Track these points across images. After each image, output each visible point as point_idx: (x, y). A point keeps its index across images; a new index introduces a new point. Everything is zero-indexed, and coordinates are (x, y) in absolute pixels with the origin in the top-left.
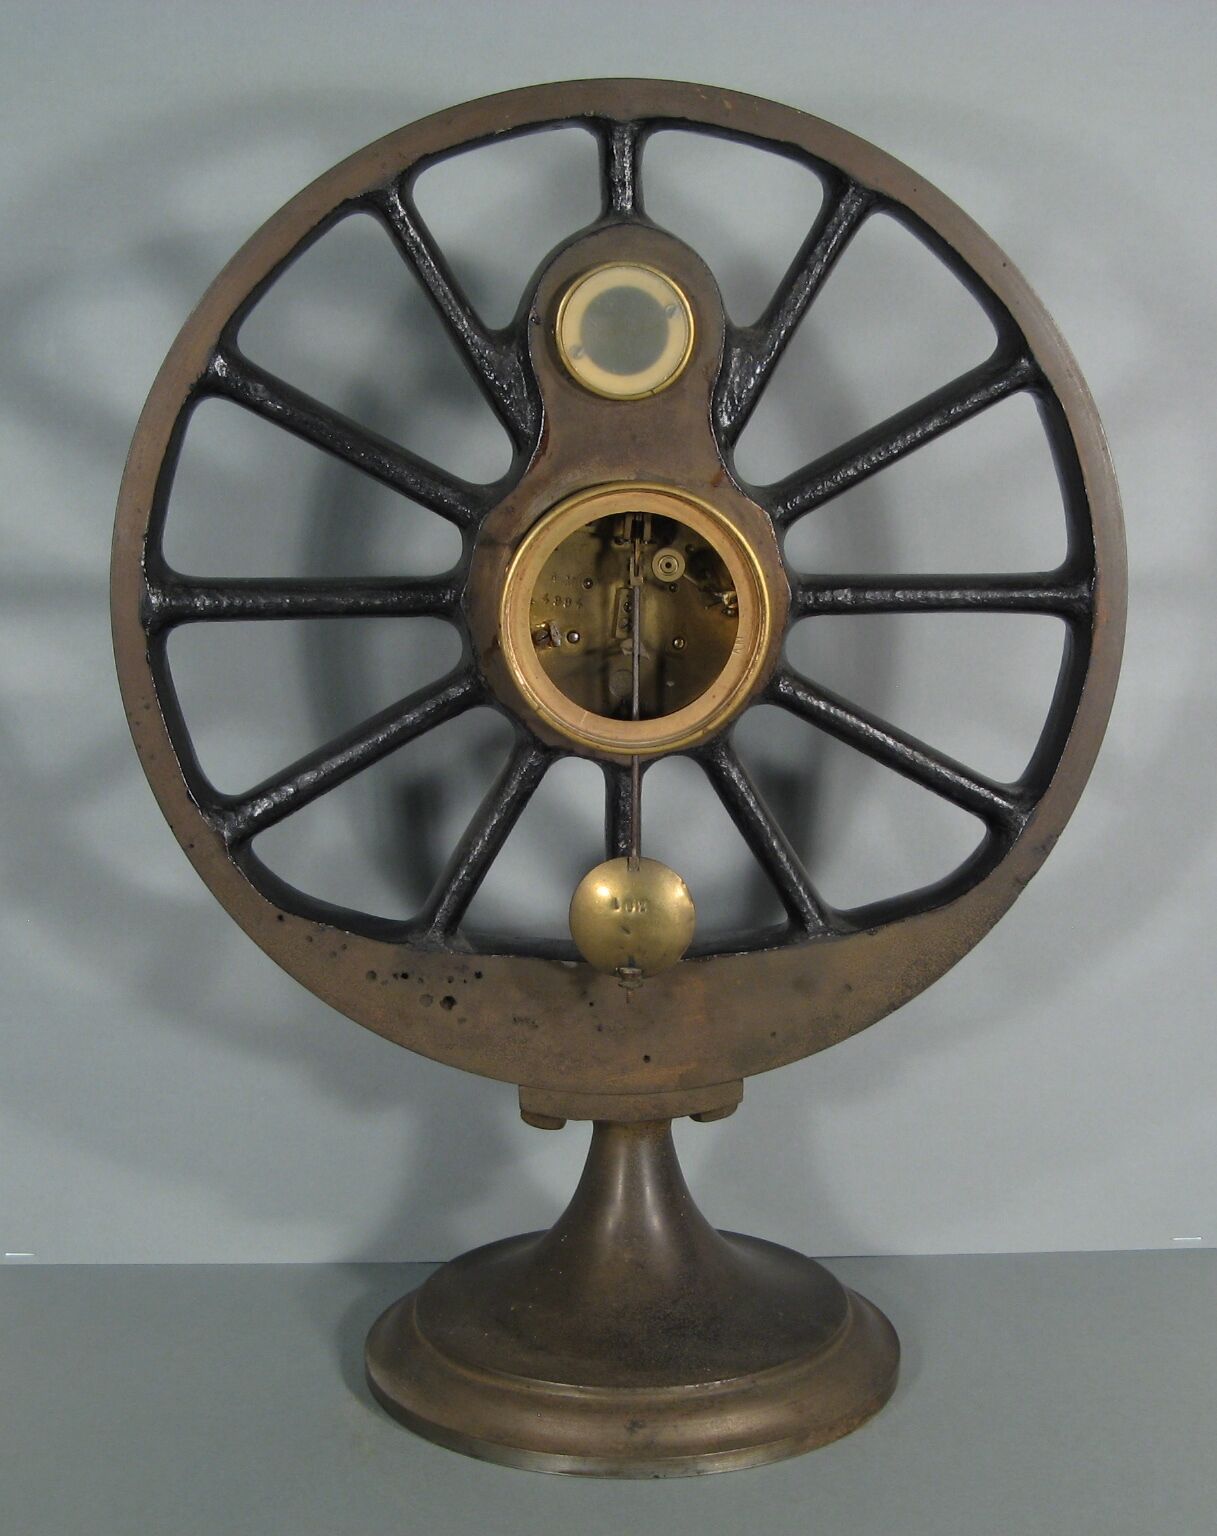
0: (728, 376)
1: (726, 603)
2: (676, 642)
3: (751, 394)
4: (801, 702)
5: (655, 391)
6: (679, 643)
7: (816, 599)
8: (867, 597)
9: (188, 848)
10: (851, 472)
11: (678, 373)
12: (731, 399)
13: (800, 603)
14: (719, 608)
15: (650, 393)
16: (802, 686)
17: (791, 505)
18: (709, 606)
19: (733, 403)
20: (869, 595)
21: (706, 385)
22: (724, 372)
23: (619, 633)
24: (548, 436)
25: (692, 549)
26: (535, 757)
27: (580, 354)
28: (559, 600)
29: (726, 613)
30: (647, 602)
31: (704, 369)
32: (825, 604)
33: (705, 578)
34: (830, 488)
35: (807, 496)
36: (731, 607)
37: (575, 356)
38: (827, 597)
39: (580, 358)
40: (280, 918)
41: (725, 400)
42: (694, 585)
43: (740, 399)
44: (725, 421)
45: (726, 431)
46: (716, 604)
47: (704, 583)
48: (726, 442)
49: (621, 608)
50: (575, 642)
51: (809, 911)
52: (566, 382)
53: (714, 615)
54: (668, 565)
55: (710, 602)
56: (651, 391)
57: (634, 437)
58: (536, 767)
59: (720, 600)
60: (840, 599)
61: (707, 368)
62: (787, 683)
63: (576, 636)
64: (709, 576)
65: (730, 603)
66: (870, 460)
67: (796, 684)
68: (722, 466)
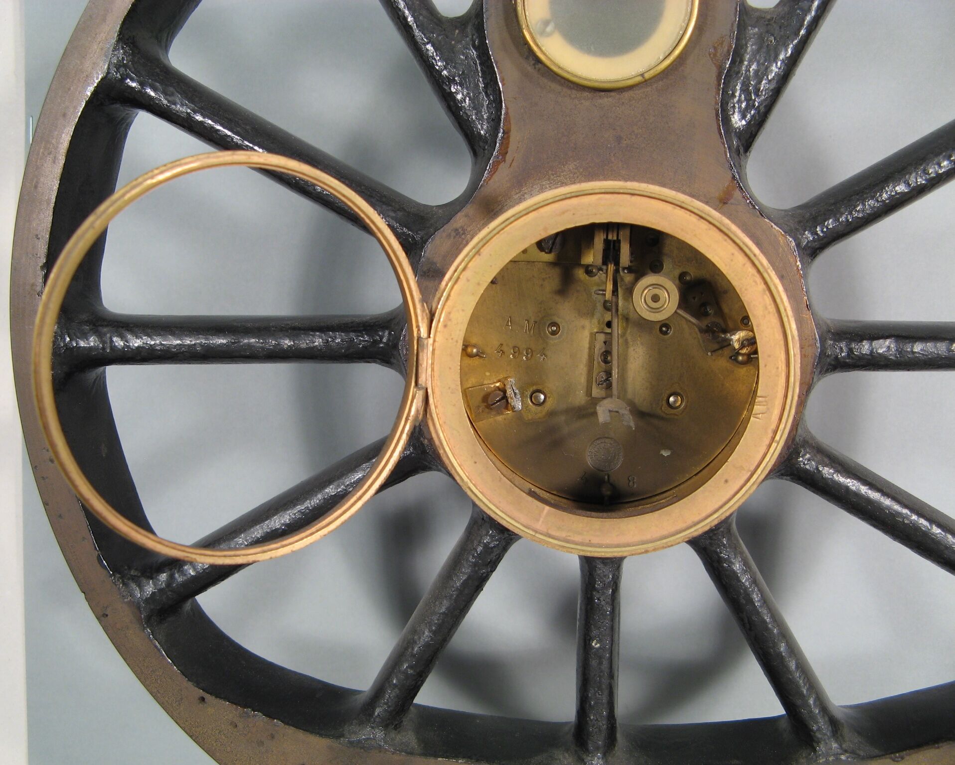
0: (742, 62)
1: (736, 346)
2: (672, 399)
3: (773, 86)
4: (825, 479)
5: (647, 76)
6: (675, 402)
7: (851, 351)
8: (916, 350)
9: (102, 617)
10: (901, 188)
11: (677, 52)
12: (745, 90)
13: (828, 356)
14: (727, 352)
15: (640, 79)
16: (826, 460)
17: (822, 231)
18: (713, 351)
19: (749, 99)
20: (918, 347)
21: (714, 71)
22: (737, 57)
23: (596, 392)
24: (508, 137)
25: (688, 278)
26: (492, 536)
27: (549, 29)
28: (516, 350)
29: (736, 360)
30: (631, 349)
31: (712, 50)
32: (862, 357)
33: (706, 314)
34: (872, 208)
35: (842, 219)
36: (744, 351)
37: (543, 33)
38: (865, 347)
39: (549, 35)
40: (203, 699)
41: (737, 94)
42: (694, 324)
43: (757, 92)
44: (738, 121)
45: (740, 134)
46: (722, 348)
47: (706, 322)
48: (738, 146)
49: (598, 359)
50: (540, 404)
51: (819, 729)
52: (530, 69)
53: (721, 363)
54: (656, 298)
55: (716, 346)
56: (642, 75)
57: (619, 139)
58: (492, 548)
59: (727, 343)
60: (880, 351)
61: (715, 48)
62: (808, 456)
63: (542, 397)
64: (710, 311)
65: (743, 346)
66: (925, 172)
67: (819, 457)
68: (734, 177)
